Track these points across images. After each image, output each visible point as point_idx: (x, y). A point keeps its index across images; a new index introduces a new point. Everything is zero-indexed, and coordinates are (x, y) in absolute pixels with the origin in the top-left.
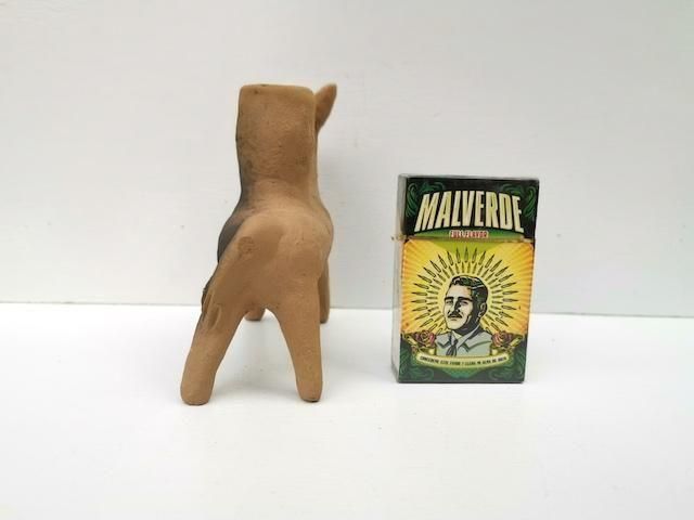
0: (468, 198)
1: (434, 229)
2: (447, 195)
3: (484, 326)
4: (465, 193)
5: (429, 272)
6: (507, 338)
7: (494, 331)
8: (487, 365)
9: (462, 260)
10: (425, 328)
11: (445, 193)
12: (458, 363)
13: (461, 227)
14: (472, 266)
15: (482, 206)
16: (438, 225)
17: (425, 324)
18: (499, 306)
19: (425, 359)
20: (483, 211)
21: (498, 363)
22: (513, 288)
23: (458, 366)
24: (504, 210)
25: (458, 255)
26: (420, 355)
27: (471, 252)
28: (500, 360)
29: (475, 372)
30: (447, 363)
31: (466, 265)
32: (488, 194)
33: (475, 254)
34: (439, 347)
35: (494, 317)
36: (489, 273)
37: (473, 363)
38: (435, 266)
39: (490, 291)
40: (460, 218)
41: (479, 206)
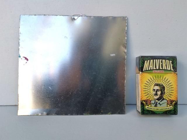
1: (148, 70)
4: (157, 60)
5: (148, 82)
6: (172, 101)
7: (168, 99)
11: (151, 60)
13: (156, 69)
14: (160, 80)
15: (162, 63)
16: (150, 69)
17: (148, 97)
18: (168, 92)
19: (148, 108)
20: (162, 65)
22: (172, 87)
23: (158, 110)
24: (168, 65)
25: (156, 77)
27: (159, 76)
28: (170, 108)
30: (154, 109)
31: (158, 80)
32: (163, 60)
34: (152, 104)
35: (167, 95)
36: (165, 82)
37: (162, 109)
38: (149, 80)
40: (156, 67)
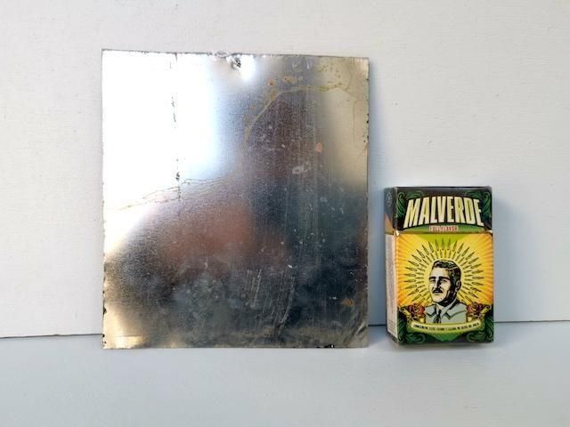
0: (441, 202)
2: (426, 200)
3: (460, 298)
4: (439, 198)
5: (416, 258)
6: (479, 307)
8: (465, 330)
9: (440, 248)
10: (416, 302)
12: (443, 329)
13: (438, 224)
14: (448, 252)
15: (452, 207)
16: (421, 223)
18: (470, 282)
19: (418, 326)
20: (453, 211)
21: (473, 328)
22: (479, 268)
23: (443, 332)
24: (469, 211)
25: (437, 244)
26: (413, 324)
27: (446, 242)
28: (475, 325)
29: (456, 336)
30: (434, 329)
31: (443, 252)
32: (456, 198)
33: (449, 244)
34: (428, 316)
35: (467, 291)
36: (461, 257)
37: (454, 329)
38: (420, 253)
39: (462, 271)
40: (437, 217)
41: (450, 207)
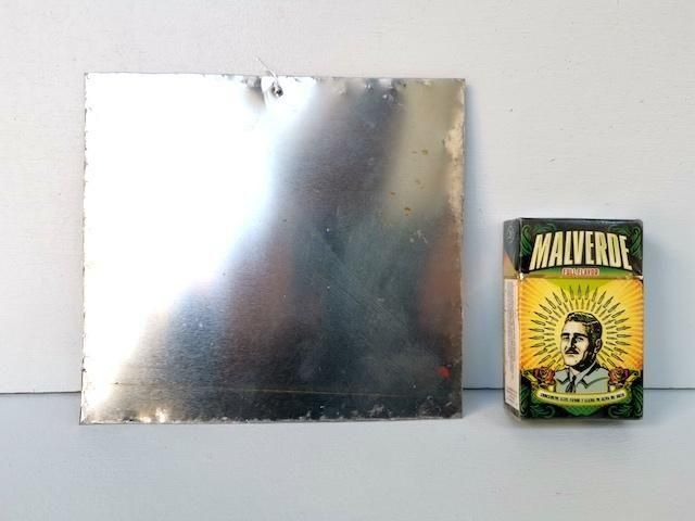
0: (578, 238)
1: (547, 268)
2: (559, 235)
4: (575, 233)
5: (545, 308)
6: (624, 374)
7: (611, 367)
8: (606, 402)
9: (576, 297)
10: (544, 364)
11: (557, 234)
12: (578, 400)
13: (574, 266)
14: (586, 302)
15: (592, 245)
16: (552, 264)
18: (614, 342)
19: (546, 396)
20: (593, 249)
21: (616, 400)
22: (626, 324)
23: (578, 404)
24: (613, 249)
25: (571, 292)
26: (540, 393)
27: (584, 289)
28: (618, 396)
29: (595, 410)
30: (566, 400)
31: (580, 302)
32: (597, 234)
33: (587, 291)
34: (558, 384)
35: (609, 353)
36: (602, 309)
37: (593, 400)
38: (550, 302)
39: (604, 327)
40: (572, 257)
41: (589, 245)
